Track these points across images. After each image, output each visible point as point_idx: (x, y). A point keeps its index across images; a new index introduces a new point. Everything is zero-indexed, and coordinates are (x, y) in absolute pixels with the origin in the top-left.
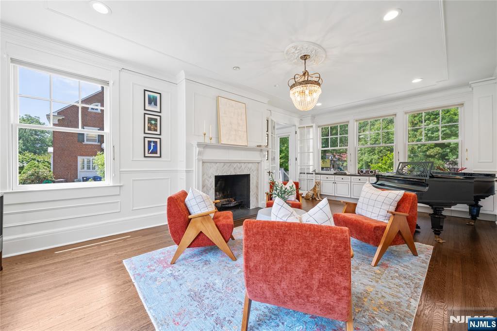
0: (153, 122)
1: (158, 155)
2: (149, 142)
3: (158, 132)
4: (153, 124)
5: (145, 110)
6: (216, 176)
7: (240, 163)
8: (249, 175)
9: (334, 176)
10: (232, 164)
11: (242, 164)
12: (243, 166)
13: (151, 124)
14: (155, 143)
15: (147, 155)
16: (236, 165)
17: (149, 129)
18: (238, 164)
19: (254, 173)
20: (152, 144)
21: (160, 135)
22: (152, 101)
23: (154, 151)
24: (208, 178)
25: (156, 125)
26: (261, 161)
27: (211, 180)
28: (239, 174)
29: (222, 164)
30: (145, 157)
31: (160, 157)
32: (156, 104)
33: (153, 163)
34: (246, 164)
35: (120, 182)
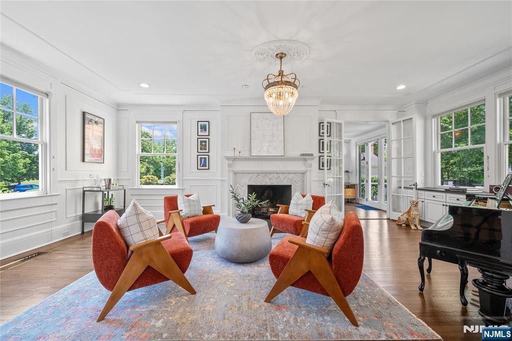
0: (204, 144)
1: (207, 168)
2: (201, 158)
3: (207, 151)
4: (203, 145)
5: (198, 135)
6: (248, 186)
7: (277, 173)
8: (291, 186)
9: (444, 194)
10: (267, 174)
11: (281, 175)
12: (282, 176)
13: (202, 145)
14: (205, 158)
15: (199, 168)
16: (272, 175)
17: (201, 149)
18: (275, 175)
19: (297, 185)
20: (203, 160)
21: (209, 152)
22: (204, 128)
23: (204, 165)
24: (240, 187)
25: (206, 145)
26: (306, 171)
27: (243, 189)
28: (276, 184)
29: (256, 175)
30: (198, 169)
31: (208, 169)
32: (205, 130)
33: (203, 174)
34: (285, 175)
35: (183, 186)
